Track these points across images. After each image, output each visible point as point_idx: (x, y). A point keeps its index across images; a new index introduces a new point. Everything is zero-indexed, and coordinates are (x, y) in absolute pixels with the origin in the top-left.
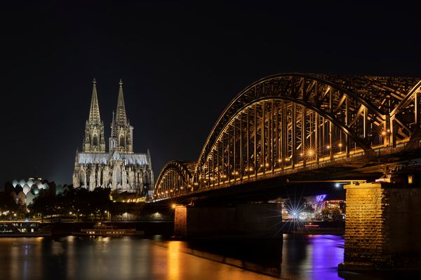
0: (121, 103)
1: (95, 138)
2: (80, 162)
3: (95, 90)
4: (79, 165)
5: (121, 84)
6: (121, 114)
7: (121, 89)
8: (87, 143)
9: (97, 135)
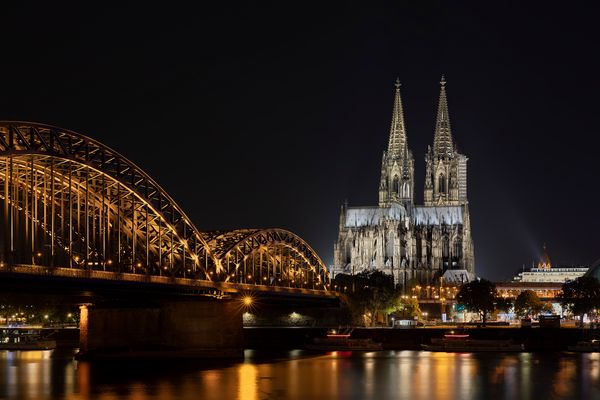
0: (443, 116)
1: (396, 181)
2: (347, 225)
3: (398, 100)
4: (346, 230)
5: (443, 83)
6: (443, 136)
7: (443, 93)
8: (383, 190)
9: (399, 175)
